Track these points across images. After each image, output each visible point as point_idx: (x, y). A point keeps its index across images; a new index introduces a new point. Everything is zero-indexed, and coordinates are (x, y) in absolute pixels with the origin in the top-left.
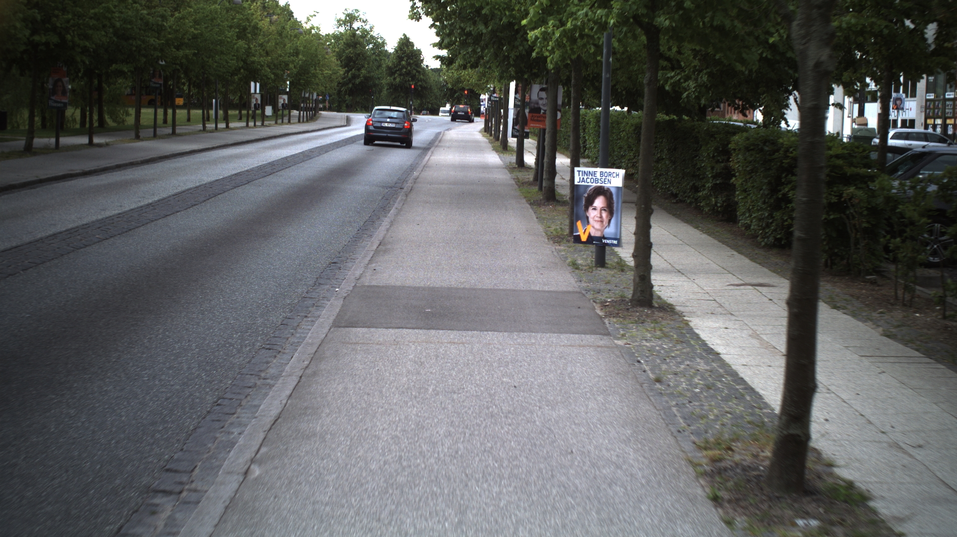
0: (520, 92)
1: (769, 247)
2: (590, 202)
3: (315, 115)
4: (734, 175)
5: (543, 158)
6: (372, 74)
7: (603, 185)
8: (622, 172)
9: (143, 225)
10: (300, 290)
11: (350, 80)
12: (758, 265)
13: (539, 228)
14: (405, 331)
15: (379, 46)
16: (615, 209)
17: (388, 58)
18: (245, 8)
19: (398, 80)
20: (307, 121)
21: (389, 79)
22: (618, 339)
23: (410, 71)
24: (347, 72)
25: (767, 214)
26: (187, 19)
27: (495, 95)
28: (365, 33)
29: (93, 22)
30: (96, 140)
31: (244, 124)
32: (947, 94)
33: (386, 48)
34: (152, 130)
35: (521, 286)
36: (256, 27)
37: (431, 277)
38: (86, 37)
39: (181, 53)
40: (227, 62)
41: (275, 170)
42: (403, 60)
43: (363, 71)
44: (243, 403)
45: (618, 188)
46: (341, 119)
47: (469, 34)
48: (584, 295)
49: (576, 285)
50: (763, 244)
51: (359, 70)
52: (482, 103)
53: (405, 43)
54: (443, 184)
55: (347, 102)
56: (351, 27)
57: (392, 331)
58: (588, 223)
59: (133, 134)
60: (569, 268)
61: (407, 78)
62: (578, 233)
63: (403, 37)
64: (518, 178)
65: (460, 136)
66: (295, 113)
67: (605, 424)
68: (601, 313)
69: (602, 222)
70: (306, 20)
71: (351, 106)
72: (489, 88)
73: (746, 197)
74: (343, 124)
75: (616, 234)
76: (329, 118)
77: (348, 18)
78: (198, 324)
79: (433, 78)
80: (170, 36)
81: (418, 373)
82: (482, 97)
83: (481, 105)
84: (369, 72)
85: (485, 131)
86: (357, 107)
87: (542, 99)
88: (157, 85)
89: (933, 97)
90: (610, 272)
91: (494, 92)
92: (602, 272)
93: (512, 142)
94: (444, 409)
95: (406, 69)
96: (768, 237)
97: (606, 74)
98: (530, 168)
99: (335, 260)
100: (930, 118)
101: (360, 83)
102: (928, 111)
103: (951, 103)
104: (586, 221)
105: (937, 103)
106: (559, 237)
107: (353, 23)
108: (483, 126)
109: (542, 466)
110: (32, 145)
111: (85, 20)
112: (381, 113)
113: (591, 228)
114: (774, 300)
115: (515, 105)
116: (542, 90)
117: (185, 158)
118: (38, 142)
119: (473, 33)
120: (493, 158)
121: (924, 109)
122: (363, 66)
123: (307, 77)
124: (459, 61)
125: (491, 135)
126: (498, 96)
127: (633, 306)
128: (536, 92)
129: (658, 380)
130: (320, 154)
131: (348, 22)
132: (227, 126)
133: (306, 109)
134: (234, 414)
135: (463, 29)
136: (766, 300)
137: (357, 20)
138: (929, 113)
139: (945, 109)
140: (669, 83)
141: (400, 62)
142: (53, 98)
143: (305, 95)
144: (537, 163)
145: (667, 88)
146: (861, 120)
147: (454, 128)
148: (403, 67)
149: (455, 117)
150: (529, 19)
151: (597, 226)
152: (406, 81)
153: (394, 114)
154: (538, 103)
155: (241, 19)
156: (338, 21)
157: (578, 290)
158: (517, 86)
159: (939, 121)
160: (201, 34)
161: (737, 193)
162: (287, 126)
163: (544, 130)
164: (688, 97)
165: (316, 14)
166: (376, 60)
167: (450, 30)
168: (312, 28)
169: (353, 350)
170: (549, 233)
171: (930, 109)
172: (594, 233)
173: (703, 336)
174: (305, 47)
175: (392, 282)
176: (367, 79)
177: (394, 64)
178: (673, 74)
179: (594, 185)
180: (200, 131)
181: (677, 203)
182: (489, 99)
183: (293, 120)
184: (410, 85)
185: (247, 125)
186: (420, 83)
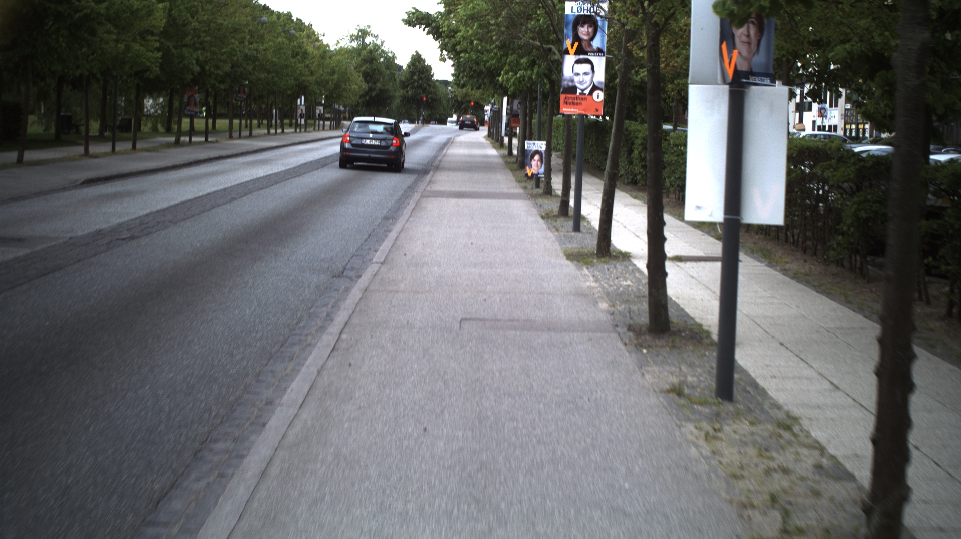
0: (509, 104)
2: (532, 157)
5: (520, 146)
6: (387, 87)
7: (538, 149)
8: (545, 143)
11: (368, 93)
15: (390, 61)
17: (400, 72)
18: (297, 37)
19: (410, 92)
21: (402, 92)
23: (421, 85)
24: (367, 85)
27: (495, 106)
28: (377, 47)
30: (209, 139)
33: (397, 62)
34: (239, 132)
40: (288, 81)
42: (415, 75)
43: (379, 85)
51: (375, 83)
52: (485, 113)
53: (417, 59)
56: (363, 42)
58: (531, 167)
61: (419, 91)
63: (415, 54)
64: (507, 161)
65: (468, 140)
66: (327, 123)
72: (490, 101)
77: (360, 34)
79: (442, 89)
82: (486, 108)
83: (485, 115)
84: (384, 86)
85: (488, 136)
89: (849, 107)
91: (494, 104)
92: (538, 190)
93: (506, 140)
95: (418, 82)
100: (848, 123)
102: (846, 118)
104: (531, 166)
105: (852, 111)
107: (365, 38)
108: (486, 133)
110: (179, 141)
111: (218, 56)
112: (363, 126)
113: (533, 169)
121: (843, 117)
122: (378, 80)
123: (339, 92)
125: (493, 139)
126: (497, 107)
128: (516, 104)
131: (360, 37)
132: (283, 131)
133: (335, 120)
137: (369, 35)
138: (847, 120)
139: (857, 116)
141: (412, 77)
146: (800, 127)
147: (462, 135)
148: (415, 81)
149: (462, 126)
151: (536, 168)
152: (417, 94)
153: (380, 128)
156: (351, 36)
158: (507, 100)
159: (854, 126)
168: (340, 48)
171: (848, 116)
172: (535, 172)
174: (337, 66)
175: (440, 189)
176: (382, 91)
177: (406, 78)
179: (534, 149)
180: (266, 134)
182: (491, 110)
184: (422, 98)
185: (296, 131)
186: (430, 95)
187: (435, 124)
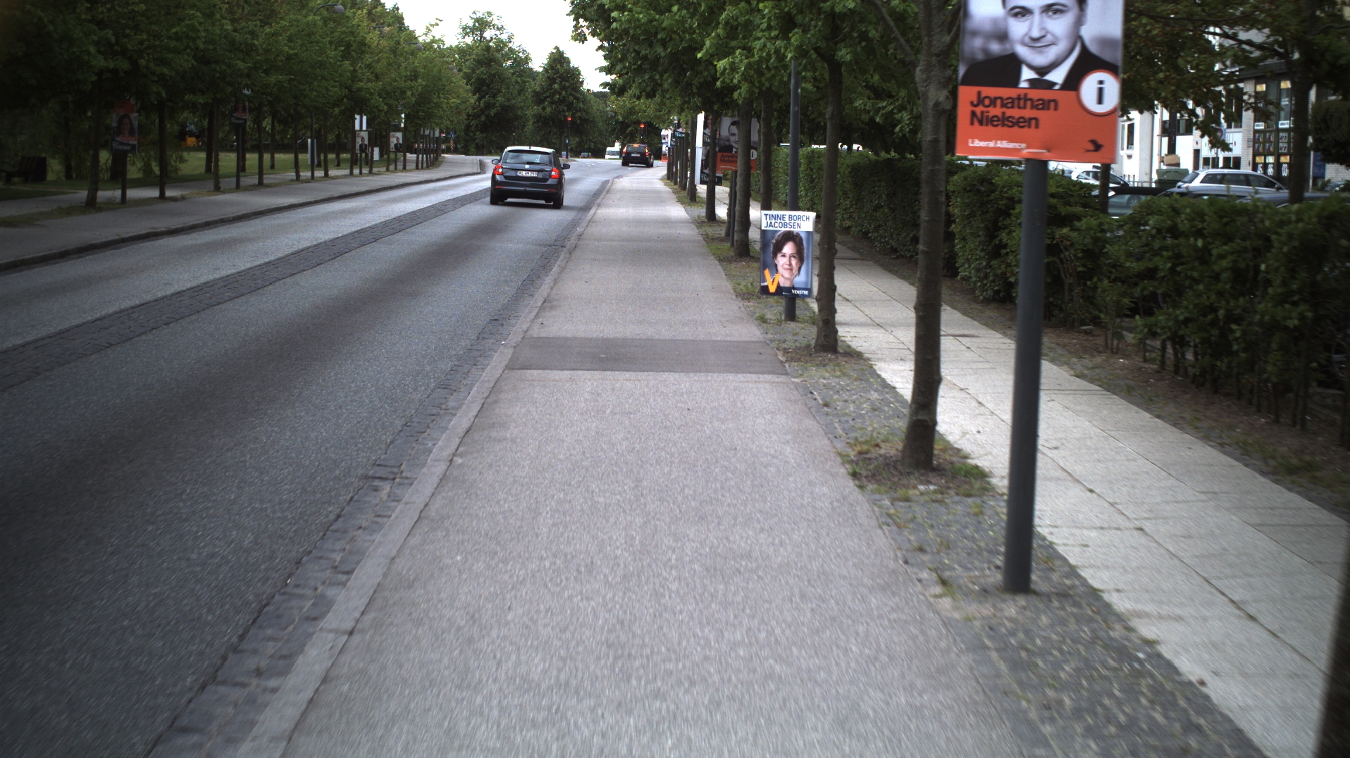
0: (710, 126)
1: (987, 301)
2: (778, 248)
3: (436, 159)
4: (954, 222)
5: (735, 207)
6: (513, 101)
7: (792, 229)
8: (812, 215)
9: (271, 284)
10: (463, 344)
11: (482, 111)
12: (969, 319)
13: (727, 285)
14: (580, 372)
15: (521, 62)
16: (805, 255)
17: (534, 79)
18: (348, 17)
19: (548, 110)
20: (428, 167)
21: (537, 109)
22: (796, 377)
23: (565, 98)
24: (479, 99)
25: (984, 263)
26: (281, 35)
27: (680, 130)
28: (501, 44)
29: (173, 44)
30: (168, 193)
31: (347, 172)
32: (1280, 122)
33: (530, 65)
34: (234, 179)
35: (702, 337)
36: (363, 43)
37: (604, 330)
38: (163, 62)
39: (272, 79)
40: (328, 90)
41: (404, 227)
42: (555, 83)
43: (500, 99)
44: (431, 425)
45: (808, 233)
46: (473, 164)
47: (645, 58)
48: (768, 344)
49: (761, 336)
50: (981, 298)
51: (494, 96)
52: (663, 141)
53: (558, 59)
54: (614, 241)
55: (477, 141)
56: (481, 37)
57: (567, 372)
58: (777, 271)
59: (211, 185)
60: (756, 322)
61: (561, 108)
62: (766, 284)
63: (554, 51)
64: (707, 234)
65: (634, 185)
66: (411, 157)
67: (769, 433)
68: (783, 359)
69: (791, 270)
70: (424, 31)
71: (483, 146)
72: (672, 121)
73: (964, 246)
74: (475, 171)
75: (806, 283)
76: (456, 163)
77: (477, 24)
78: (367, 369)
79: (596, 106)
80: (259, 58)
81: (596, 401)
82: (664, 132)
83: (662, 143)
84: (508, 100)
85: (668, 179)
86: (491, 148)
87: (734, 135)
88: (240, 122)
89: (1262, 127)
90: (800, 325)
91: (679, 126)
92: (792, 325)
93: (702, 189)
94: (621, 424)
95: (560, 94)
96: (987, 290)
97: (794, 107)
98: (722, 222)
99: (495, 318)
100: (1260, 155)
101: (496, 114)
102: (1257, 145)
103: (1285, 134)
104: (775, 269)
105: (1268, 134)
106: (749, 294)
107: (484, 31)
108: (664, 172)
109: (708, 457)
110: (96, 198)
111: (163, 41)
112: (517, 157)
113: (781, 277)
114: (972, 348)
115: (704, 143)
116: (733, 123)
117: (286, 214)
118: (103, 195)
119: (649, 57)
120: (677, 211)
121: (1251, 144)
122: (500, 91)
123: (428, 108)
124: (633, 90)
125: (676, 184)
126: (684, 131)
127: (816, 352)
128: (726, 127)
129: (826, 405)
130: (456, 208)
131: (477, 30)
132: (326, 175)
133: (426, 151)
134: (424, 432)
135: (638, 53)
136: (964, 348)
137: (489, 26)
138: (1258, 149)
139: (1278, 143)
140: (880, 113)
141: (551, 85)
142: (118, 139)
143: (424, 132)
144: (729, 215)
145: (878, 120)
146: (1171, 159)
147: (626, 176)
148: (556, 92)
149: (627, 160)
150: (705, 50)
151: (787, 274)
152: (559, 112)
153: (537, 159)
154: (729, 140)
155: (344, 33)
156: (464, 29)
157: (762, 340)
158: (706, 118)
159: (1270, 159)
160: (296, 54)
161: (956, 241)
162: (403, 174)
163: (736, 172)
164: (901, 130)
165: (438, 22)
166: (517, 82)
167: (622, 55)
168: (433, 41)
169: (530, 385)
170: (738, 290)
171: (1260, 143)
172: (785, 283)
173: (884, 375)
174: (425, 67)
175: (562, 334)
176: (505, 109)
177: (542, 87)
178: (884, 104)
179: (783, 229)
180: (292, 180)
181: (897, 258)
182: (673, 136)
183: (411, 166)
184: (566, 117)
185: (351, 173)
186: (579, 114)
187: (588, 157)
